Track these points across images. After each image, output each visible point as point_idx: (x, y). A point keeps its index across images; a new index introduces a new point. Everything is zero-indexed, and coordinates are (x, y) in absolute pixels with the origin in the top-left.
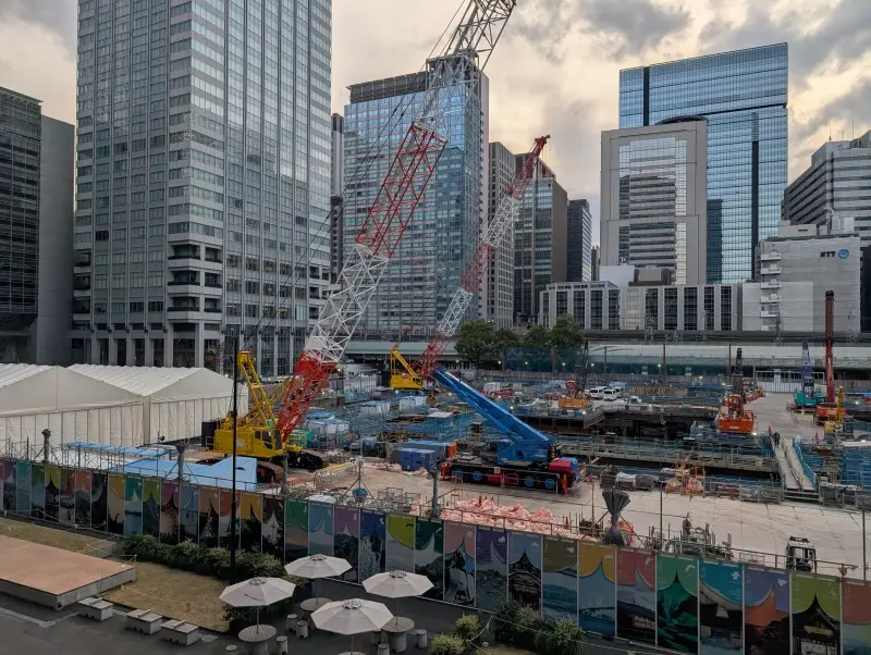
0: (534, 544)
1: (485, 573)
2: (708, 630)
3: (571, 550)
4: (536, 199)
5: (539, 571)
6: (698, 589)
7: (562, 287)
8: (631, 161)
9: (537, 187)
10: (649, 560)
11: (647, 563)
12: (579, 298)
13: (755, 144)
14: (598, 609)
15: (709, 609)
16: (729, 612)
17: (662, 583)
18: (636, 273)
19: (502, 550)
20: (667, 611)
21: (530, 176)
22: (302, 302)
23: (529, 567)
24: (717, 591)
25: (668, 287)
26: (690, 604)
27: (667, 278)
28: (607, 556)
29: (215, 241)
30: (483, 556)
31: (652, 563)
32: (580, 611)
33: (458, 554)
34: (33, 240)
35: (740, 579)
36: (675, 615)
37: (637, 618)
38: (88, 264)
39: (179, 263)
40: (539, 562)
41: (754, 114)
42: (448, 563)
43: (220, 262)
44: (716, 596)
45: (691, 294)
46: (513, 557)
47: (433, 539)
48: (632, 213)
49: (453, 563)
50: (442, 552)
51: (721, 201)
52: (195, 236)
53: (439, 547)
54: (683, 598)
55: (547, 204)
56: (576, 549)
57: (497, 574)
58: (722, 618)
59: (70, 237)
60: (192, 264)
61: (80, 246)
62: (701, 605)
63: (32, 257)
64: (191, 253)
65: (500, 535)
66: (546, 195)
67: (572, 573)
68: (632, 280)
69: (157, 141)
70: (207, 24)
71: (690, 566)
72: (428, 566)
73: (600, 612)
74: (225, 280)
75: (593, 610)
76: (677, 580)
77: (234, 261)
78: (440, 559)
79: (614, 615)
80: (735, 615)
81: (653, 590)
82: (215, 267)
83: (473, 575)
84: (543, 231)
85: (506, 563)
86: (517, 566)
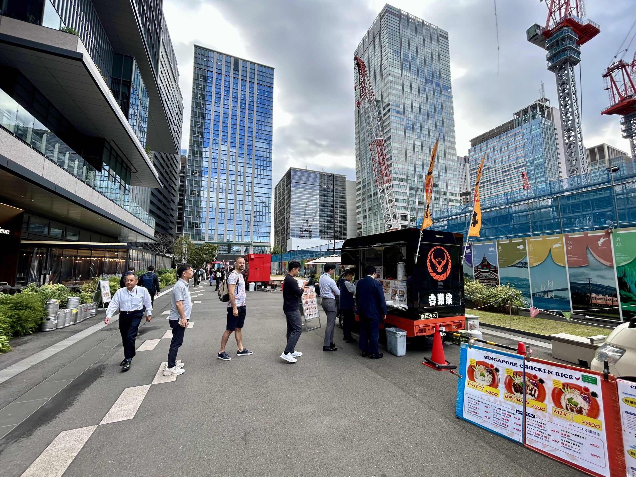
0: (491, 249)
3: (521, 247)
5: (495, 268)
10: (602, 240)
11: (600, 242)
14: (552, 291)
23: (489, 266)
28: (554, 246)
31: (607, 243)
32: (534, 295)
37: (594, 295)
40: (496, 262)
46: (476, 261)
56: (525, 246)
57: (466, 275)
59: (355, 220)
61: (358, 222)
67: (524, 265)
70: (397, 129)
73: (554, 294)
75: (546, 292)
79: (569, 295)
81: (612, 267)
85: (472, 266)
86: (480, 267)
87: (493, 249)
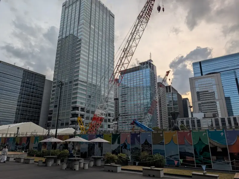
0: (149, 135)
1: (133, 149)
2: (215, 158)
3: (161, 135)
4: (173, 97)
5: (151, 145)
6: (208, 142)
7: (182, 119)
8: (199, 85)
9: (172, 94)
10: (189, 134)
11: (188, 135)
12: (188, 122)
13: (236, 79)
14: (173, 156)
15: (214, 149)
16: (222, 149)
17: (194, 142)
18: (205, 115)
19: (139, 140)
20: (198, 153)
21: (170, 91)
22: (106, 123)
23: (148, 144)
24: (216, 141)
25: (215, 118)
26: (206, 148)
27: (215, 116)
28: (174, 135)
29: (83, 106)
30: (133, 143)
31: (190, 135)
32: (166, 158)
33: (125, 144)
34: (40, 109)
35: (224, 135)
36: (201, 153)
37: (187, 157)
38: (52, 114)
39: (74, 112)
40: (151, 142)
41: (234, 71)
42: (122, 147)
43: (84, 111)
44: (216, 143)
45: (223, 120)
46: (142, 142)
47: (117, 140)
48: (201, 99)
49: (123, 147)
50: (120, 144)
51: (229, 97)
52: (78, 105)
53: (119, 143)
54: (203, 146)
55: (176, 99)
56: (163, 135)
57: (137, 148)
58: (219, 152)
59: (48, 107)
60: (77, 112)
61: (50, 109)
62: (210, 147)
63: (39, 113)
64: (77, 109)
65: (138, 134)
66: (175, 96)
67: (162, 144)
68: (204, 117)
69: (71, 82)
70: (84, 55)
71: (204, 133)
72: (115, 149)
74: (85, 116)
75: (171, 156)
76: (200, 139)
77: (88, 112)
78: (119, 146)
80: (225, 150)
81: (192, 145)
82: (83, 113)
83: (129, 150)
84: (176, 106)
85: (140, 144)
86: (144, 144)
87: (150, 136)
